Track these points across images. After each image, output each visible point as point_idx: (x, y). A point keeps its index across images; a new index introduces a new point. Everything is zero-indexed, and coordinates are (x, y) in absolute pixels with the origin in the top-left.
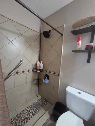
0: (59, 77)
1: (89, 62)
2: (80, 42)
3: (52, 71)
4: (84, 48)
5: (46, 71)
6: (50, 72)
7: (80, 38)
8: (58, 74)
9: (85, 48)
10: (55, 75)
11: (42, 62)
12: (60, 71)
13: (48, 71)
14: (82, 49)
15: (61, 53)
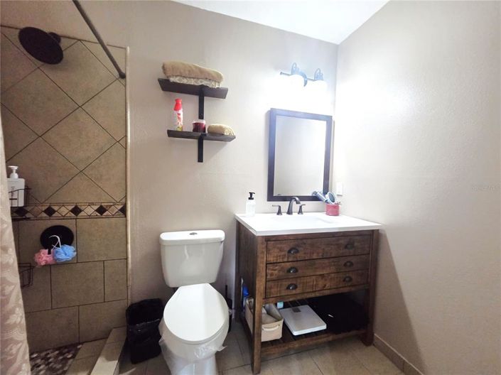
0: (126, 217)
1: (202, 161)
2: (181, 112)
3: (91, 204)
4: (190, 129)
5: (50, 212)
6: (76, 211)
7: (180, 103)
8: (120, 207)
9: (192, 129)
10: (107, 217)
11: (15, 168)
12: (126, 197)
13: (64, 211)
14: (185, 130)
15: (126, 136)
